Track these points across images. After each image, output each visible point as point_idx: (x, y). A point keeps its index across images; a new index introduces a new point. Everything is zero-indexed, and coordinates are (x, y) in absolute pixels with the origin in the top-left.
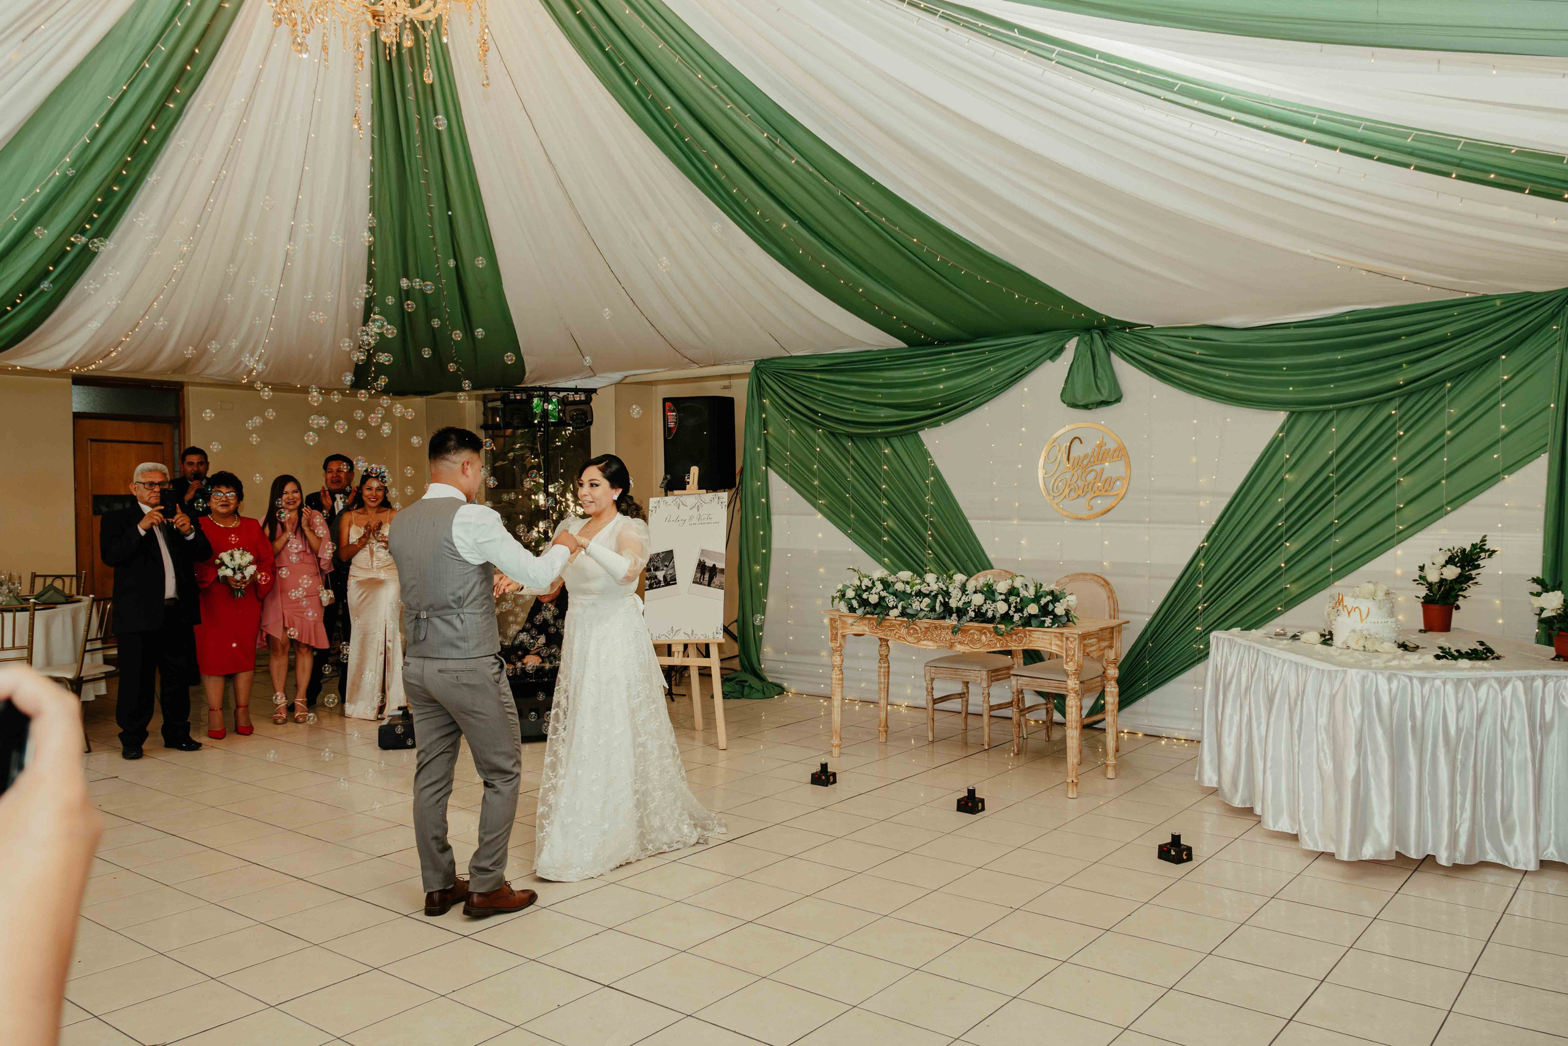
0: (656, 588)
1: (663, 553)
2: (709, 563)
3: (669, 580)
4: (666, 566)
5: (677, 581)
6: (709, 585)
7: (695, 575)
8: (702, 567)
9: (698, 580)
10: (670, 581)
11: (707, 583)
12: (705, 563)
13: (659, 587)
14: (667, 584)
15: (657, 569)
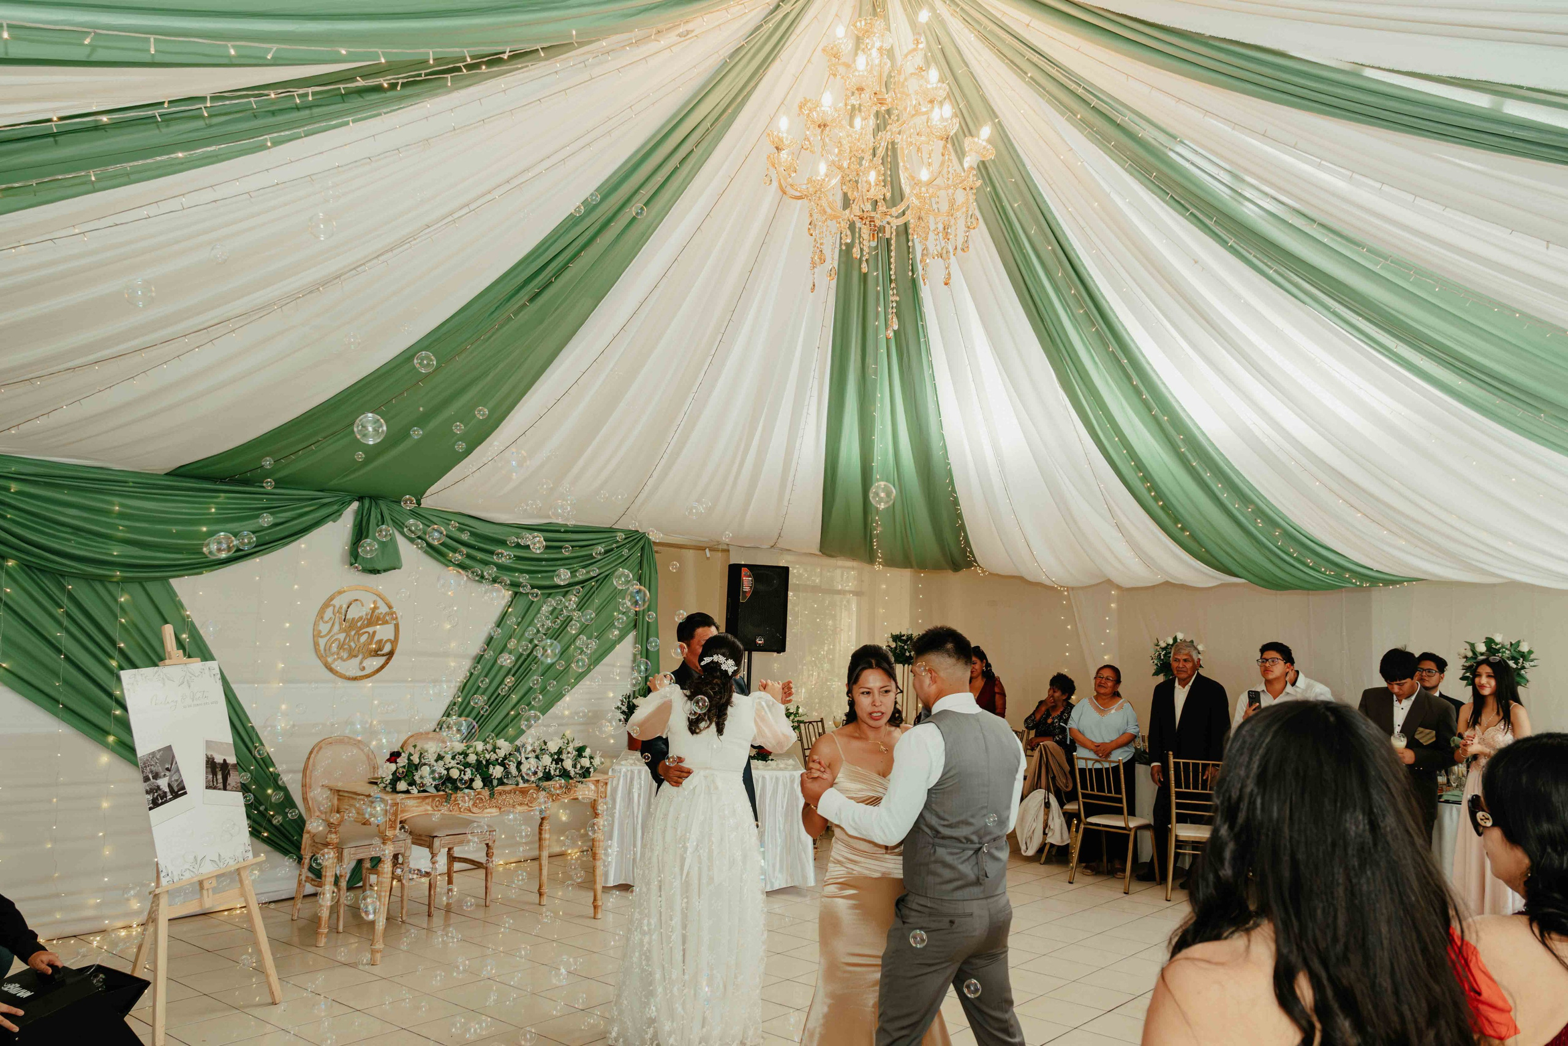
0: (162, 804)
1: (159, 751)
2: (219, 759)
3: (176, 790)
4: (168, 769)
5: (188, 789)
6: (225, 789)
7: (207, 778)
8: (211, 764)
9: (211, 784)
10: (178, 791)
11: (221, 785)
12: (213, 759)
13: (166, 802)
14: (176, 795)
15: (156, 776)
